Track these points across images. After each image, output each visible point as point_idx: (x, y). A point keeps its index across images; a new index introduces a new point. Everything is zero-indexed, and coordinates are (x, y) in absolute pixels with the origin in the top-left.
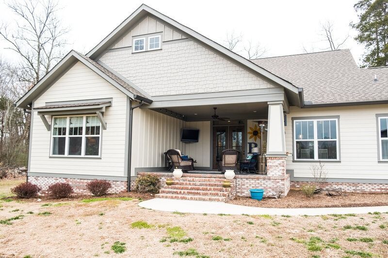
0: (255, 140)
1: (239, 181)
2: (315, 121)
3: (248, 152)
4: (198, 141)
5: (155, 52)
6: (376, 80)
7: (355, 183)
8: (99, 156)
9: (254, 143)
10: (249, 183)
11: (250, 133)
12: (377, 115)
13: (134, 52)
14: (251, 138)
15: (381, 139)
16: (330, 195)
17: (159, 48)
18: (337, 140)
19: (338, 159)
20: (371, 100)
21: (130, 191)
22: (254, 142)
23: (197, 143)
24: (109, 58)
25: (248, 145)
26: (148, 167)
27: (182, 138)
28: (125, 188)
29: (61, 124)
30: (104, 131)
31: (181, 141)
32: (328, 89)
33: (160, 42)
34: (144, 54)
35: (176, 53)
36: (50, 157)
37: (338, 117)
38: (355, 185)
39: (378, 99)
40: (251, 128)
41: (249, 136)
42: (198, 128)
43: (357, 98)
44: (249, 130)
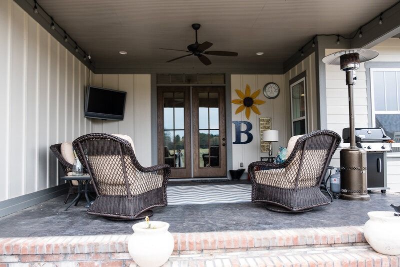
0: (248, 115)
3: (234, 140)
4: (122, 119)
9: (245, 122)
11: (236, 102)
14: (238, 111)
22: (246, 120)
23: (120, 122)
26: (7, 198)
27: (89, 110)
31: (86, 115)
40: (238, 92)
41: (234, 107)
42: (122, 88)
44: (234, 96)
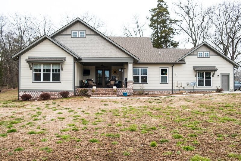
1: (118, 91)
2: (140, 69)
5: (83, 39)
6: (160, 54)
7: (152, 91)
8: (60, 82)
10: (121, 91)
12: (160, 67)
13: (72, 37)
14: (113, 74)
15: (161, 76)
16: (146, 94)
17: (85, 37)
18: (147, 76)
19: (147, 83)
20: (158, 62)
21: (75, 96)
23: (89, 76)
24: (59, 38)
25: (112, 77)
28: (73, 94)
29: (38, 67)
30: (62, 71)
31: (83, 75)
32: (144, 56)
33: (85, 34)
34: (77, 39)
35: (92, 40)
36: (32, 82)
37: (148, 67)
38: (152, 92)
39: (161, 62)
40: (113, 70)
41: (112, 73)
42: (89, 69)
43: (154, 61)
44: (112, 71)
